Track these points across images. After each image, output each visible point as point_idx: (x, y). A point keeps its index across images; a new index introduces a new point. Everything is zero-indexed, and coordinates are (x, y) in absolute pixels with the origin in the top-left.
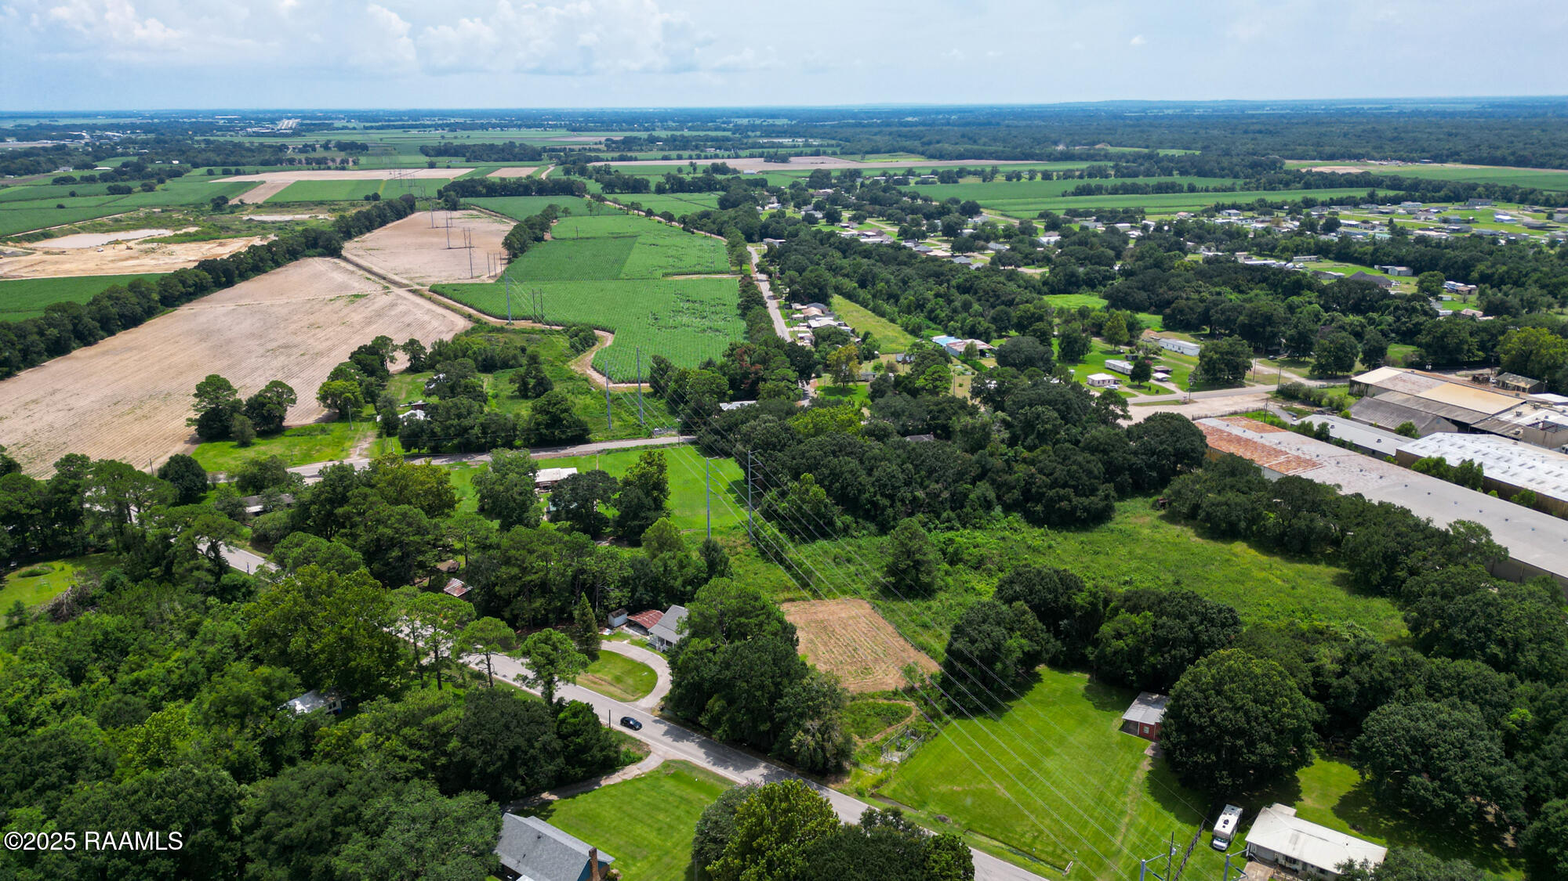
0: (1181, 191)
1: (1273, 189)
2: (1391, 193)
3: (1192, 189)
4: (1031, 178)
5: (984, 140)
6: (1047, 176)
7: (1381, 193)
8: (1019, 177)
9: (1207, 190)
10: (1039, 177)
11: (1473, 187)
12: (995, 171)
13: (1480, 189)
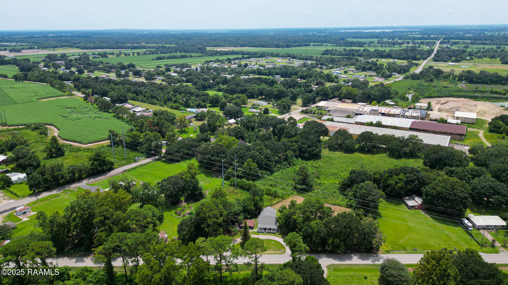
0: (188, 57)
1: (213, 56)
4: (133, 55)
5: (98, 42)
6: (139, 54)
7: (245, 56)
8: (129, 55)
10: (136, 55)
11: (264, 53)
12: (120, 53)
13: (266, 54)
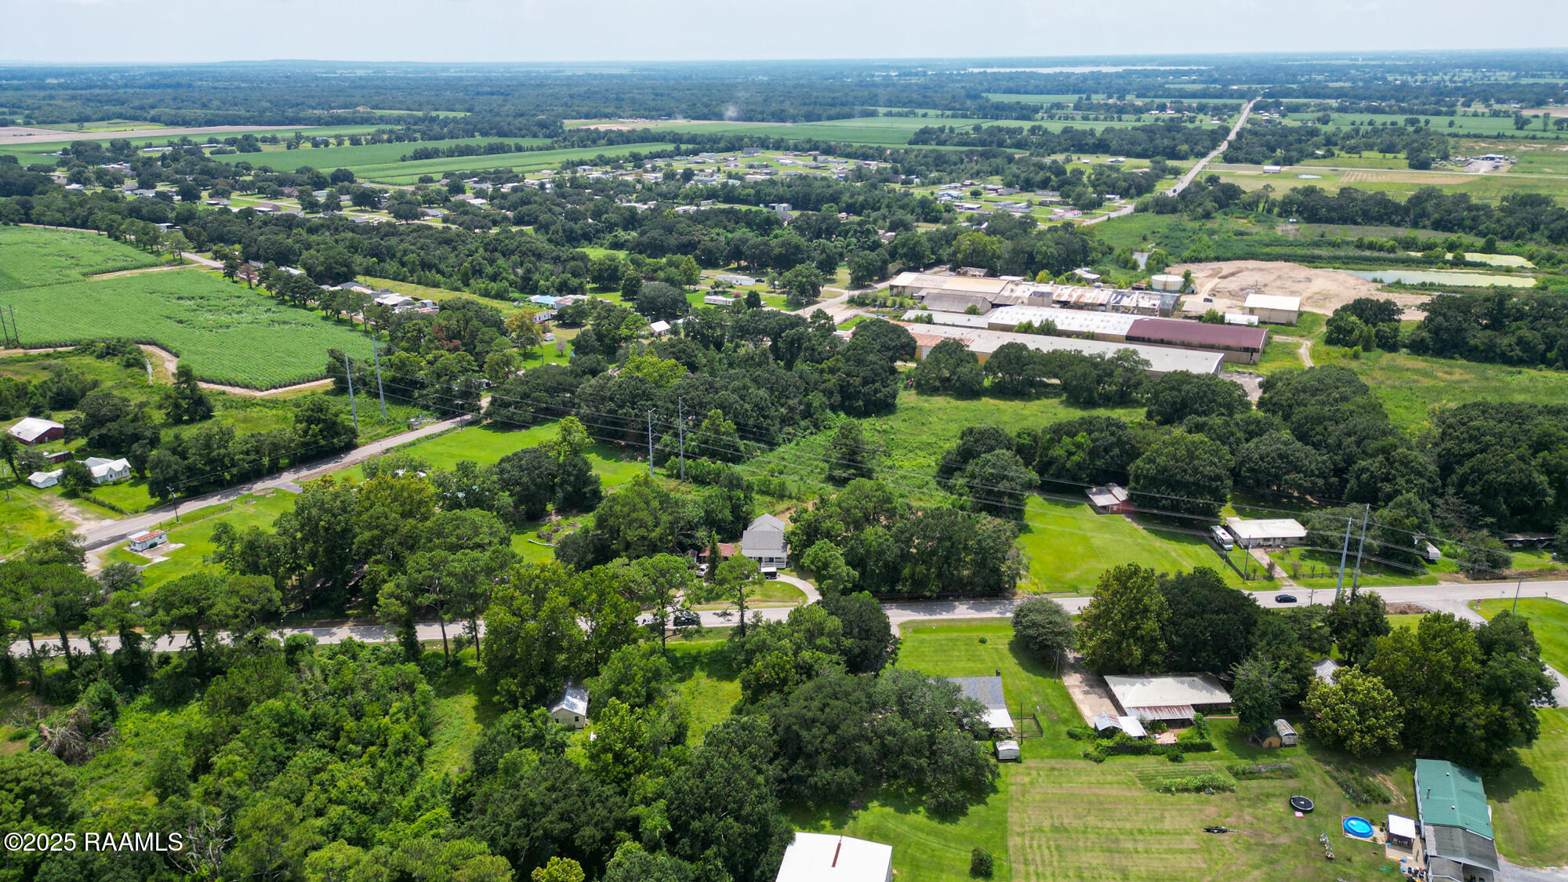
1: (585, 146)
2: (690, 146)
3: (519, 149)
4: (340, 144)
5: (216, 103)
6: (355, 141)
7: (683, 147)
8: (326, 144)
9: (532, 149)
10: (347, 143)
11: (740, 138)
12: (298, 138)
